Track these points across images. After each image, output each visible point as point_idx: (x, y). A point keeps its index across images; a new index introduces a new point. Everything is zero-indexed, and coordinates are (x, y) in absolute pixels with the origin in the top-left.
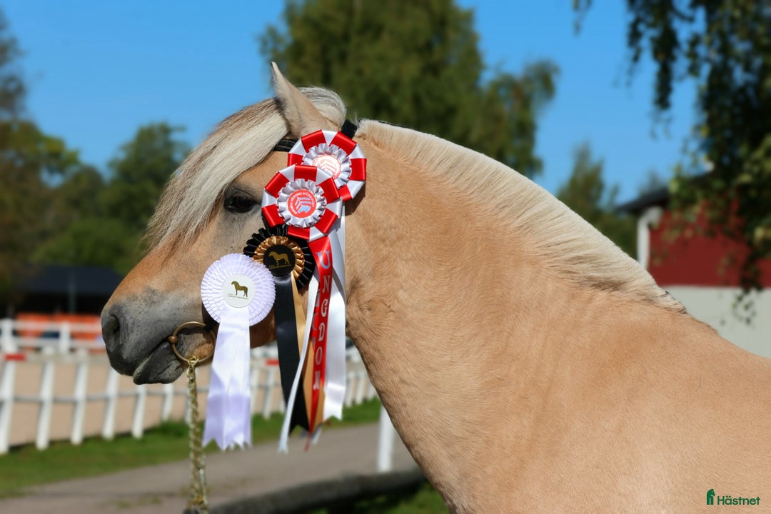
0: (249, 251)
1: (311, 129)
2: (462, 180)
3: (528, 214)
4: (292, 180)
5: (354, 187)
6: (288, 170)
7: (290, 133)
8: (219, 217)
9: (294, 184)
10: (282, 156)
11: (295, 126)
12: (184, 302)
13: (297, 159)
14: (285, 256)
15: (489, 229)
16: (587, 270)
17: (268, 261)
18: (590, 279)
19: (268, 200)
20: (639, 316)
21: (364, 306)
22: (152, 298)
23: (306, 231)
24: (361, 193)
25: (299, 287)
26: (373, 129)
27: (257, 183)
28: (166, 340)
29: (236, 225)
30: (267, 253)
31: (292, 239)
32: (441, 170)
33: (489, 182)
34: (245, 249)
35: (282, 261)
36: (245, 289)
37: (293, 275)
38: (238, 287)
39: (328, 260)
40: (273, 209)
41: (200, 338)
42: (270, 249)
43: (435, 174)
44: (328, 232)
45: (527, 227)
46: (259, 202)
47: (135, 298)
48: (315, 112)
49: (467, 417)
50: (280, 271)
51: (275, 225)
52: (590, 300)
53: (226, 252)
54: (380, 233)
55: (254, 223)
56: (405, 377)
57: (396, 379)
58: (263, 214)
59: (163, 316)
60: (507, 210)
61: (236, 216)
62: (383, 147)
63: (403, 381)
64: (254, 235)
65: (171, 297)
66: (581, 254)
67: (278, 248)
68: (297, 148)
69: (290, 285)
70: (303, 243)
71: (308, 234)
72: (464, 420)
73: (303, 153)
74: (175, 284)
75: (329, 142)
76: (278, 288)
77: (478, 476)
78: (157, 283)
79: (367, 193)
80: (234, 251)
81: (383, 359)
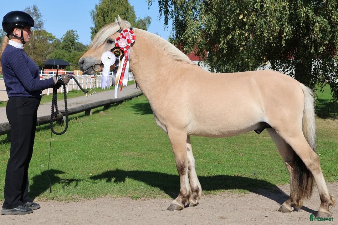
0: (112, 51)
1: (125, 29)
2: (152, 40)
3: (165, 47)
4: (121, 38)
5: (133, 41)
6: (121, 36)
7: (120, 29)
8: (105, 44)
9: (122, 39)
10: (119, 34)
11: (122, 28)
12: (97, 60)
13: (122, 34)
14: (118, 53)
15: (157, 50)
16: (176, 58)
17: (115, 54)
18: (177, 59)
19: (116, 42)
20: (186, 66)
21: (133, 64)
22: (91, 58)
23: (123, 49)
24: (134, 42)
25: (120, 59)
26: (136, 30)
27: (114, 38)
28: (92, 66)
29: (109, 46)
30: (115, 52)
31: (120, 50)
32: (148, 38)
33: (157, 40)
34: (111, 51)
35: (118, 54)
36: (110, 59)
37: (120, 57)
38: (109, 58)
39: (127, 55)
40: (117, 44)
41: (99, 67)
42: (116, 51)
43: (147, 38)
44: (127, 49)
45: (165, 49)
46: (114, 42)
47: (87, 57)
48: (126, 25)
49: (152, 86)
50: (117, 56)
51: (117, 47)
52: (176, 63)
53: (106, 51)
54: (136, 51)
55: (113, 46)
56: (141, 79)
57: (139, 79)
58: (115, 44)
59: (92, 62)
60: (161, 46)
61: (109, 44)
62: (137, 33)
63: (140, 79)
64: (113, 48)
65: (94, 58)
66: (174, 55)
67: (117, 51)
68: (122, 32)
69: (119, 59)
70: (122, 51)
71: (124, 49)
72: (151, 87)
73: (123, 33)
74: (95, 56)
75: (128, 32)
76: (116, 59)
77: (153, 97)
78: (92, 55)
79: (135, 42)
80: (108, 51)
81: (136, 75)
